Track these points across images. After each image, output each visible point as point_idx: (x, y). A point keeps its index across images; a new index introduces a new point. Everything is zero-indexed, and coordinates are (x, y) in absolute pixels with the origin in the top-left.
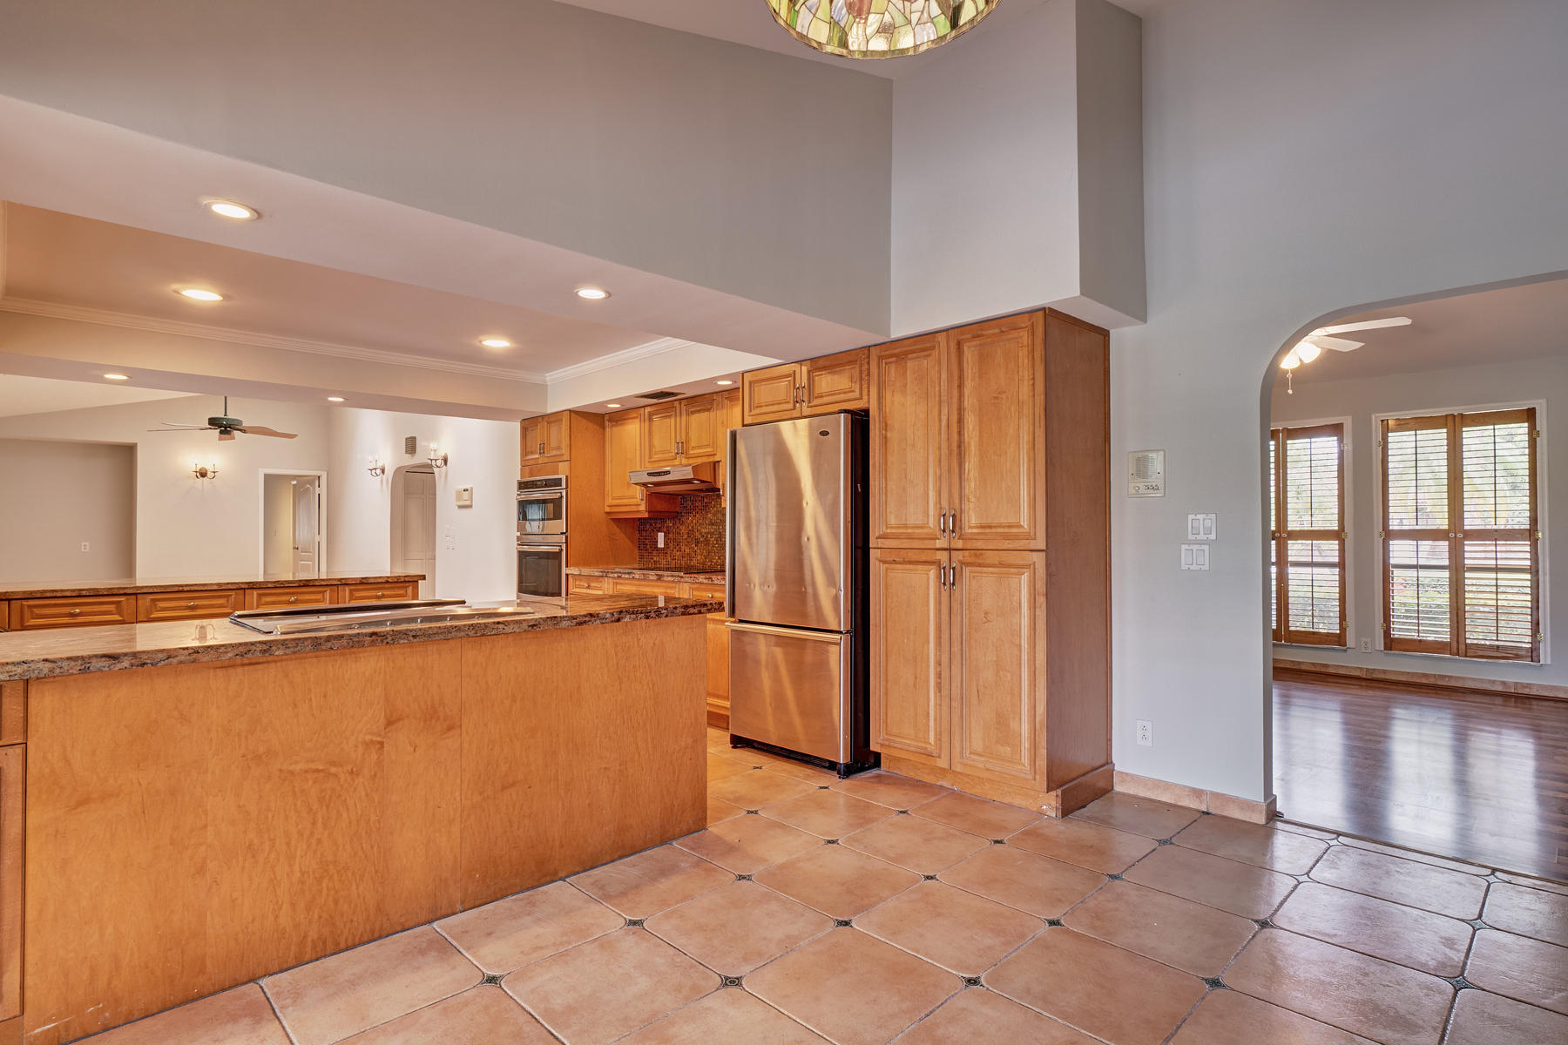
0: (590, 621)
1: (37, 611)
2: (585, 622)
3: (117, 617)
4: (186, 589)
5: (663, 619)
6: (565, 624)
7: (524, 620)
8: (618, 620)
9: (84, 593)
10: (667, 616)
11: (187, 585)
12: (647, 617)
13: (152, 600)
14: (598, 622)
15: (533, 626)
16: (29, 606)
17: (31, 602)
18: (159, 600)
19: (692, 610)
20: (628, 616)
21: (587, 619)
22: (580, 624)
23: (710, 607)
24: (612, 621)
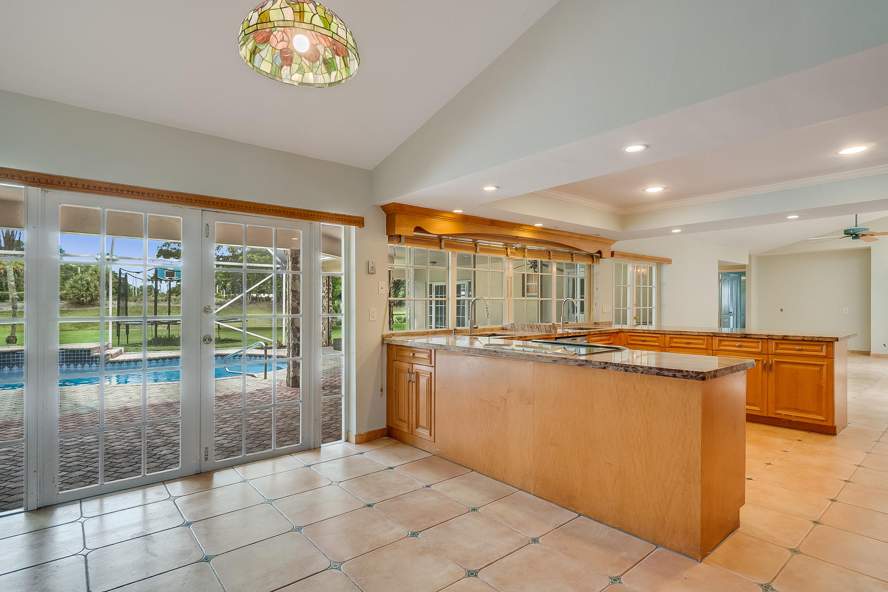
0: (586, 365)
1: (632, 338)
2: (582, 365)
3: (657, 344)
4: (684, 333)
5: (639, 374)
6: (571, 363)
7: (550, 357)
8: (604, 368)
9: (646, 332)
10: (642, 373)
11: (684, 332)
12: (626, 371)
13: (670, 337)
14: (591, 366)
15: (555, 361)
16: (629, 335)
17: (630, 334)
18: (674, 338)
19: (666, 373)
20: (611, 367)
21: (584, 363)
22: (580, 365)
23: (685, 374)
24: (600, 368)
